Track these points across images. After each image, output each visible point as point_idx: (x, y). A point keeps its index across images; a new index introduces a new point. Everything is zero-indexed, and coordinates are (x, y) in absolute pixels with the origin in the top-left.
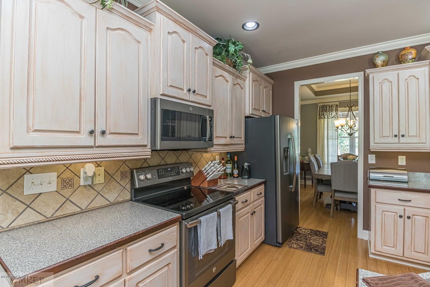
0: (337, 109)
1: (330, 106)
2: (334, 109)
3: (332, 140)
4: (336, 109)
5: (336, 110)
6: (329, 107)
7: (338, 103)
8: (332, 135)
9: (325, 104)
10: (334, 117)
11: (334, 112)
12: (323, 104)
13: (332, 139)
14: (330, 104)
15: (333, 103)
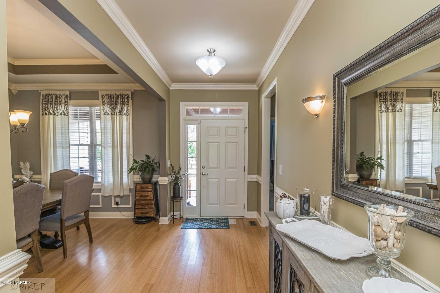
0: (67, 102)
1: (58, 96)
2: (63, 101)
3: (61, 149)
4: (65, 102)
5: (66, 104)
6: (56, 97)
7: (68, 93)
8: (62, 142)
9: (51, 92)
10: (63, 114)
11: (63, 105)
12: (48, 92)
13: (63, 148)
14: (58, 93)
15: (61, 93)
